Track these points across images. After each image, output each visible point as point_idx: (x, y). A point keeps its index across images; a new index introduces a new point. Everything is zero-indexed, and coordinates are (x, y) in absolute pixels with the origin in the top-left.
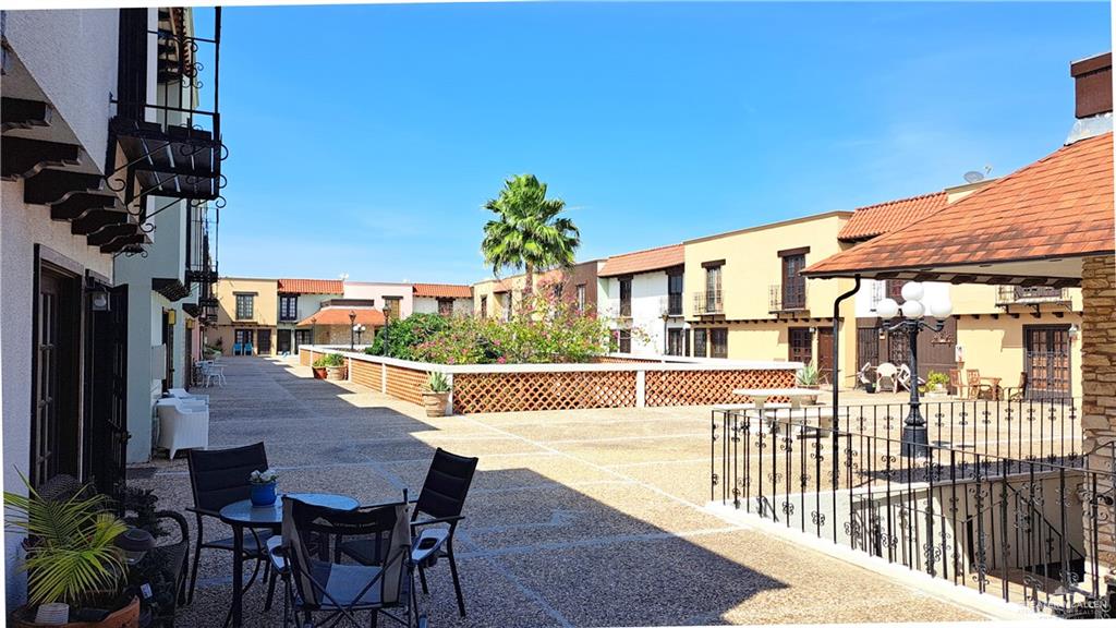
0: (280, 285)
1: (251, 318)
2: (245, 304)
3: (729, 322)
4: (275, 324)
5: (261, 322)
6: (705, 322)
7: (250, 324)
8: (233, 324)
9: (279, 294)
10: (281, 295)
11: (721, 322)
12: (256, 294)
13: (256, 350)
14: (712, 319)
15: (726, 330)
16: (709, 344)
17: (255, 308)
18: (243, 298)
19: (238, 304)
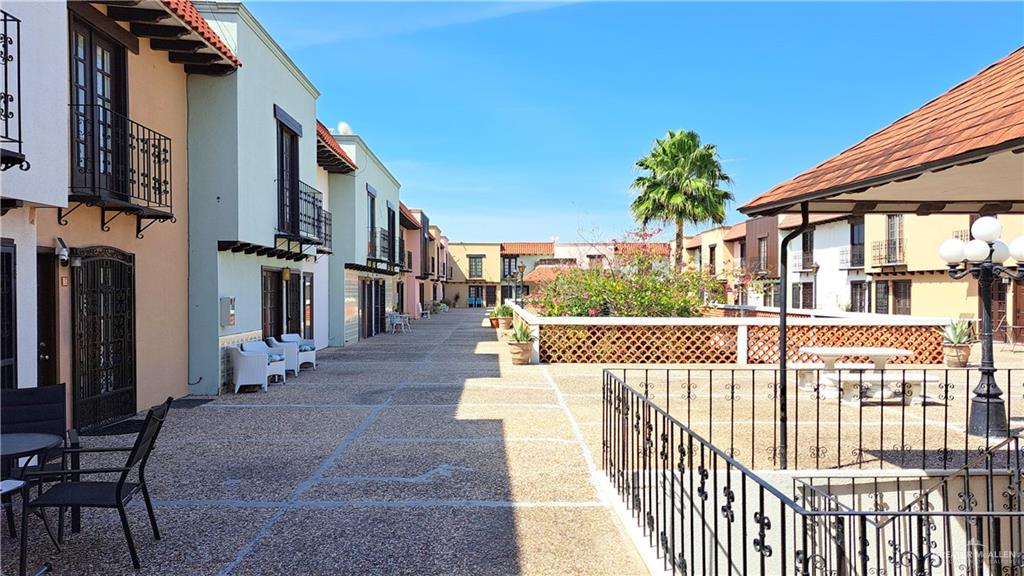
0: (502, 248)
1: (481, 276)
2: (476, 265)
3: (912, 273)
4: (499, 281)
5: (488, 280)
6: (887, 274)
7: (480, 282)
8: (467, 282)
9: (502, 255)
10: (504, 256)
11: (903, 273)
12: (484, 256)
13: (485, 303)
14: (894, 270)
15: (909, 282)
16: (891, 298)
17: (484, 268)
18: (475, 259)
19: (470, 265)
